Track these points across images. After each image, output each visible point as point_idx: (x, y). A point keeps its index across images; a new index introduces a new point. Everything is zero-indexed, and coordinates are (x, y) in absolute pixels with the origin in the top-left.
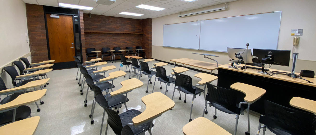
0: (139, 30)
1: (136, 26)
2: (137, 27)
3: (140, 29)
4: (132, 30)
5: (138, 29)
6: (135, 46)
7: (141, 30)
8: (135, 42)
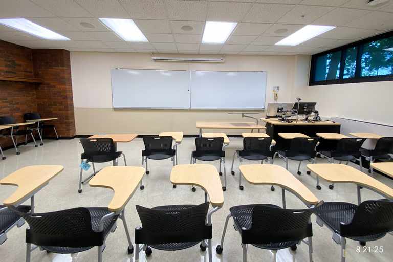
0: (27, 72)
1: (17, 62)
2: (20, 66)
3: (29, 70)
4: (7, 72)
5: (24, 71)
6: (20, 114)
7: (31, 72)
8: (17, 103)
